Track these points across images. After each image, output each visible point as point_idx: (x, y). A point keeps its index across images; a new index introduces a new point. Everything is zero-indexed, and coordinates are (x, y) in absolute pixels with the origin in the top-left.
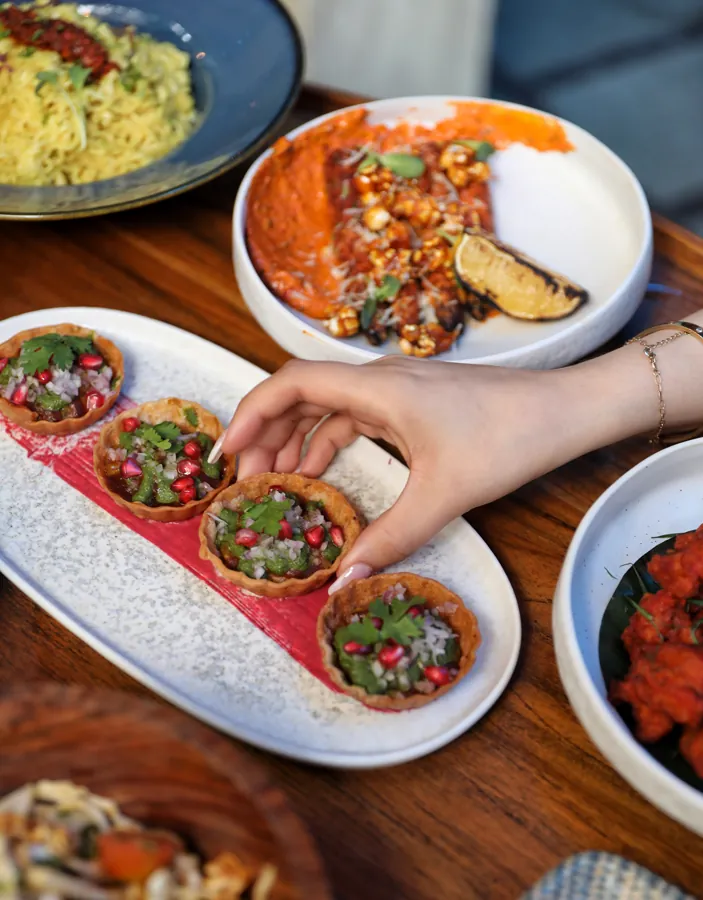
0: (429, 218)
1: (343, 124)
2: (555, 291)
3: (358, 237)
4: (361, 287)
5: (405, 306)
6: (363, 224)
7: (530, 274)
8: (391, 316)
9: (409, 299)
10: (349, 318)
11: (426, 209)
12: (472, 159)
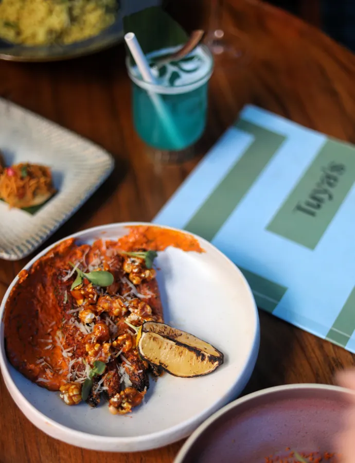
0: (120, 313)
1: (61, 249)
2: (203, 359)
3: (77, 329)
4: (81, 367)
5: (110, 376)
6: (79, 321)
7: (187, 351)
8: (102, 385)
9: (113, 372)
10: (74, 396)
11: (117, 306)
12: (143, 267)
